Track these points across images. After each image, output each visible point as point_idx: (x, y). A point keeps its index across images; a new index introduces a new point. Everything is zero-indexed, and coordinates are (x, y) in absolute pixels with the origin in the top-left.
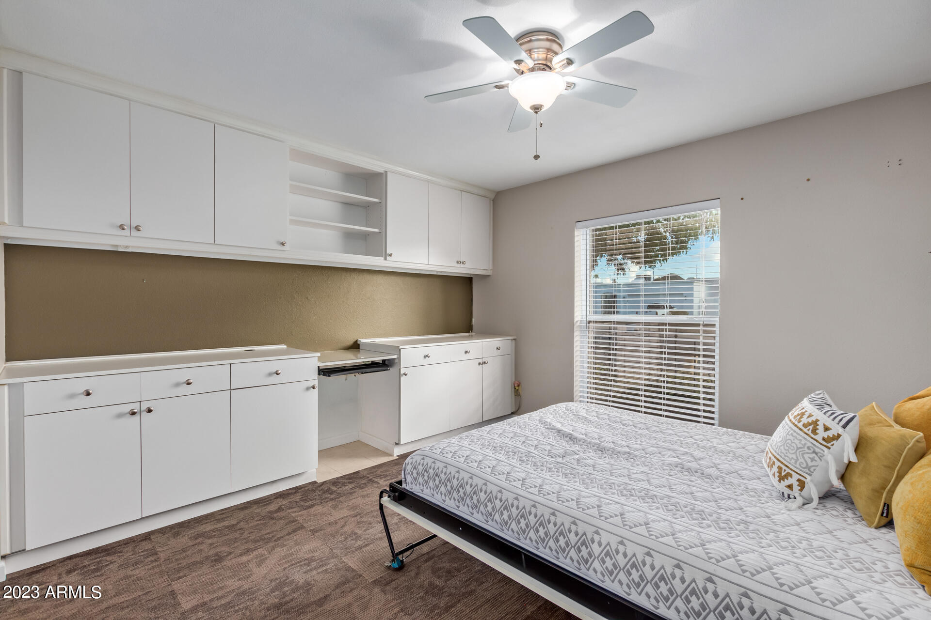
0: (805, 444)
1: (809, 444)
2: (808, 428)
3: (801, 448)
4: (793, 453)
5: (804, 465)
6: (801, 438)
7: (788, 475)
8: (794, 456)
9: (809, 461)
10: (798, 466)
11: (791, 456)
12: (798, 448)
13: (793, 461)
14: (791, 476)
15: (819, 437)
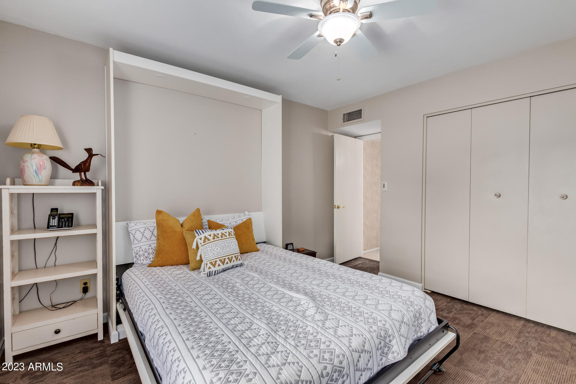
0: (212, 246)
1: (212, 245)
2: (206, 241)
3: (212, 249)
4: (211, 253)
5: (217, 253)
6: (208, 246)
7: (216, 262)
8: (212, 254)
9: (216, 251)
10: (216, 255)
11: (211, 255)
12: (211, 250)
13: (213, 255)
14: (217, 261)
15: (212, 240)
